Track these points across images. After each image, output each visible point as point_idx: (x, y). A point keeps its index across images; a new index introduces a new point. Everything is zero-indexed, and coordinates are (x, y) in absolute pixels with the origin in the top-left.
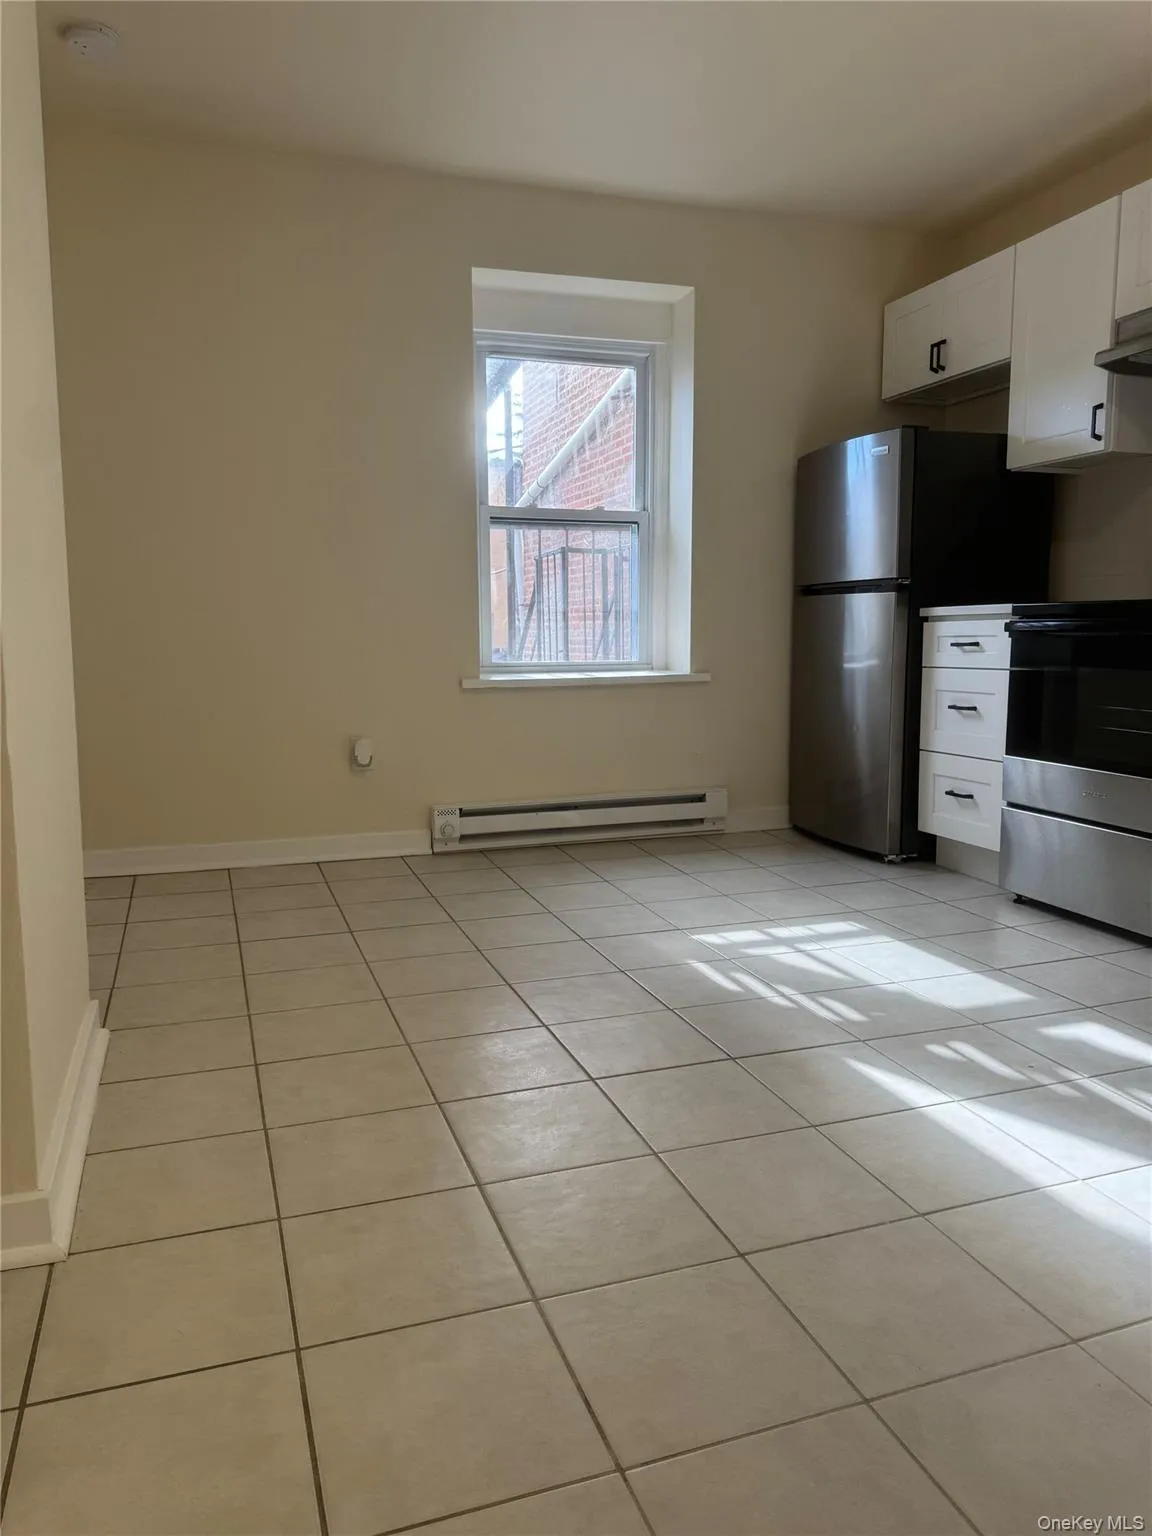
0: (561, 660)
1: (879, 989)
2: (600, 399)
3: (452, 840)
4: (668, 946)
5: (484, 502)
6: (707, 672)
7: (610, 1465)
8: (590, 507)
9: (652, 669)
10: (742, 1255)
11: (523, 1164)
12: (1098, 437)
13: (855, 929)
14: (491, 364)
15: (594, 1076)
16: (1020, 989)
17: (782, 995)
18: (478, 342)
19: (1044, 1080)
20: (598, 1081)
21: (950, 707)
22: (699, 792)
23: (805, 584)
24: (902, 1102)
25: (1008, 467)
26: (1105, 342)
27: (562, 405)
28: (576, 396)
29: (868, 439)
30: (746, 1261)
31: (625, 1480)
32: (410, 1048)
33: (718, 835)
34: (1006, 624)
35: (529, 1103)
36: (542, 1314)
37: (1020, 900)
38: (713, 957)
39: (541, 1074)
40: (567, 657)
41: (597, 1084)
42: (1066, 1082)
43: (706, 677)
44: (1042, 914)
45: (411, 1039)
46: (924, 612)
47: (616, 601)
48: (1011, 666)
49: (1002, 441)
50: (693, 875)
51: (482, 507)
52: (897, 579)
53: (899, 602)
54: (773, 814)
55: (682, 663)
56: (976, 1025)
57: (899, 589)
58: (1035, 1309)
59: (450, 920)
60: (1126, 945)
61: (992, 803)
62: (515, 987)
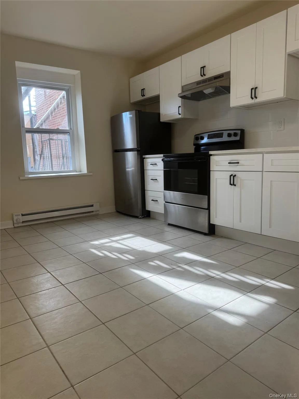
0: (51, 170)
1: (137, 250)
2: (57, 98)
3: (20, 223)
4: (84, 246)
5: (23, 126)
6: (91, 172)
7: (70, 386)
8: (56, 128)
9: (76, 172)
10: (103, 324)
11: (44, 310)
12: (180, 114)
13: (132, 236)
14: (23, 89)
15: (63, 284)
16: (169, 246)
17: (114, 255)
18: (19, 82)
19: (174, 267)
20: (64, 285)
21: (151, 179)
22: (92, 204)
23: (115, 149)
24: (142, 277)
25: (161, 121)
26: (180, 91)
27: (47, 99)
28: (51, 97)
29: (128, 113)
30: (105, 325)
31: (74, 389)
32: (9, 284)
33: (97, 215)
34: (162, 159)
35: (45, 294)
36: (50, 350)
37: (169, 225)
38: (96, 247)
39: (48, 285)
40: (52, 169)
41: (64, 286)
42: (179, 267)
43: (91, 174)
44: (174, 227)
45: (8, 281)
46: (144, 156)
47: (66, 153)
48: (164, 169)
49: (159, 114)
50: (91, 226)
51: (23, 128)
52: (137, 148)
53: (138, 154)
54: (111, 208)
55: (85, 170)
56: (160, 256)
57: (138, 151)
58: (173, 322)
59: (20, 246)
60: (192, 233)
61: (162, 202)
62: (40, 263)
